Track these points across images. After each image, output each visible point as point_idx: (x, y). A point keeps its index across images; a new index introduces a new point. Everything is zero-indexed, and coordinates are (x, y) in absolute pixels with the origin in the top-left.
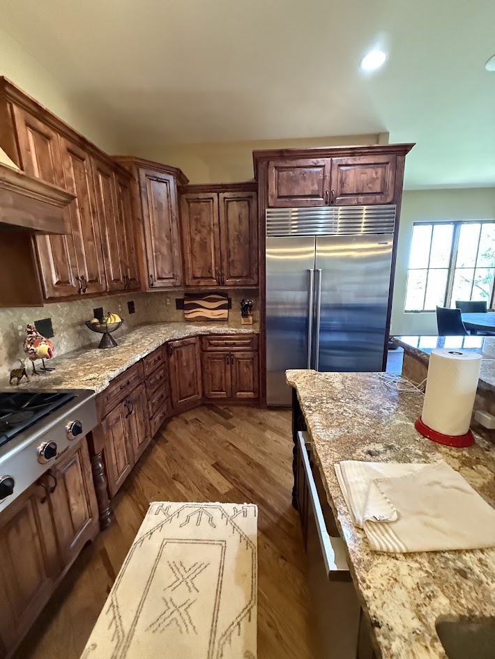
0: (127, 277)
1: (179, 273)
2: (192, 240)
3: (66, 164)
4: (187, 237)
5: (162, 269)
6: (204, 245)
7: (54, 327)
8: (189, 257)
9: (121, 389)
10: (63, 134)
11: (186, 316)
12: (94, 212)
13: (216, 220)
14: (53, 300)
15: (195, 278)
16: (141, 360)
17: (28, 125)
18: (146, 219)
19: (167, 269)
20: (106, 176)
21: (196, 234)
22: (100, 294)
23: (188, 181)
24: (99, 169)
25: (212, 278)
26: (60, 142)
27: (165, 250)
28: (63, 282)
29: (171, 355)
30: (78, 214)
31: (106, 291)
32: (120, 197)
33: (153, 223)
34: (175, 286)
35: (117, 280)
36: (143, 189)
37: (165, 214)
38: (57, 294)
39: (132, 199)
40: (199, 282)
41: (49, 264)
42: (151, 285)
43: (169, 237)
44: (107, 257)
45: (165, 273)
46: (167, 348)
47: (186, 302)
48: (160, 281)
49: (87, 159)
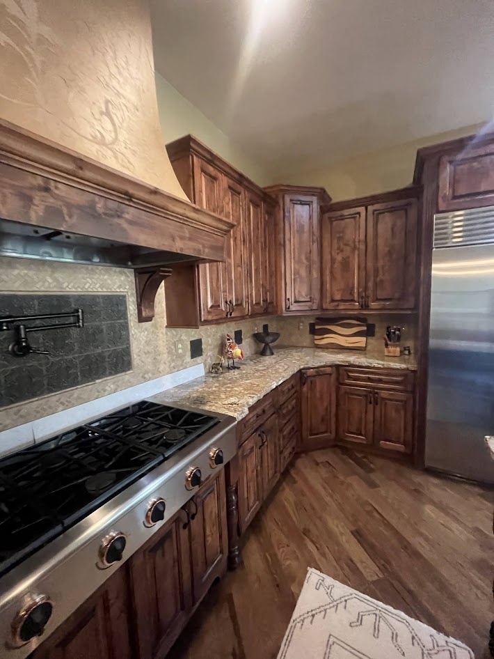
0: (267, 300)
1: (316, 295)
2: (333, 261)
3: (227, 199)
4: (327, 257)
5: (299, 292)
6: (346, 265)
7: (203, 347)
8: (328, 278)
9: (257, 417)
10: (227, 174)
11: (316, 342)
12: (244, 241)
13: (362, 237)
14: (207, 322)
15: (333, 301)
16: (277, 387)
17: (203, 171)
18: (287, 242)
19: (304, 291)
20: (256, 206)
21: (338, 254)
22: (243, 317)
23: (331, 199)
24: (251, 201)
25: (353, 300)
26: (224, 181)
27: (303, 273)
28: (216, 306)
29: (304, 384)
30: (232, 242)
31: (247, 315)
32: (267, 224)
33: (294, 245)
34: (312, 310)
35: (258, 304)
36: (287, 214)
37: (306, 236)
38: (210, 318)
39: (276, 225)
40: (338, 306)
41: (206, 289)
42: (288, 309)
43: (309, 259)
44: (251, 281)
45: (302, 296)
46: (301, 377)
47: (317, 327)
48: (296, 304)
49: (243, 193)
